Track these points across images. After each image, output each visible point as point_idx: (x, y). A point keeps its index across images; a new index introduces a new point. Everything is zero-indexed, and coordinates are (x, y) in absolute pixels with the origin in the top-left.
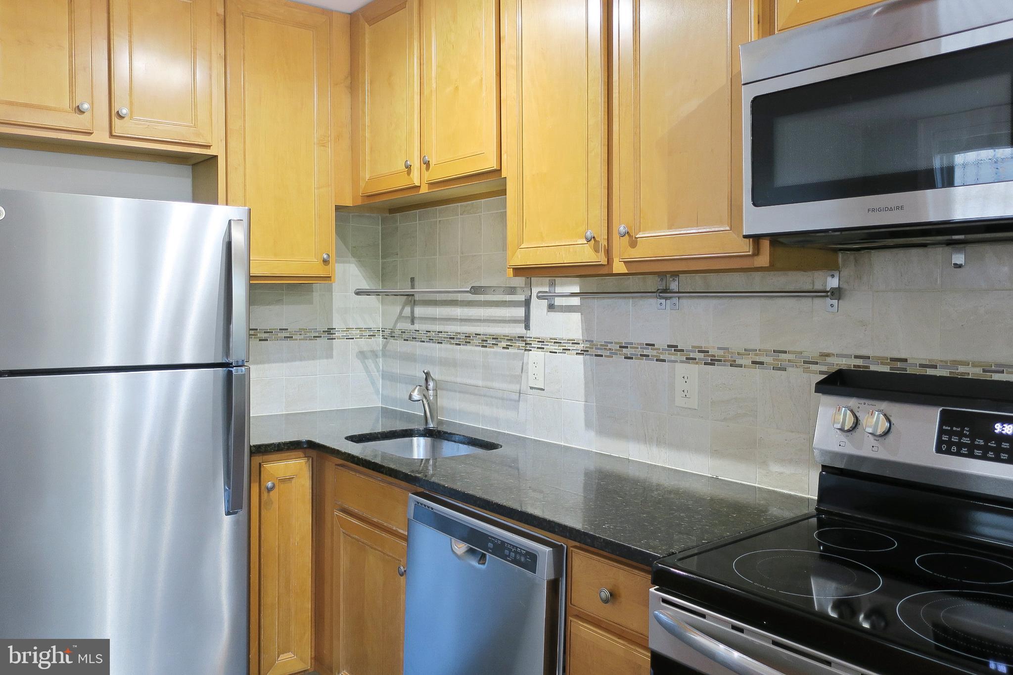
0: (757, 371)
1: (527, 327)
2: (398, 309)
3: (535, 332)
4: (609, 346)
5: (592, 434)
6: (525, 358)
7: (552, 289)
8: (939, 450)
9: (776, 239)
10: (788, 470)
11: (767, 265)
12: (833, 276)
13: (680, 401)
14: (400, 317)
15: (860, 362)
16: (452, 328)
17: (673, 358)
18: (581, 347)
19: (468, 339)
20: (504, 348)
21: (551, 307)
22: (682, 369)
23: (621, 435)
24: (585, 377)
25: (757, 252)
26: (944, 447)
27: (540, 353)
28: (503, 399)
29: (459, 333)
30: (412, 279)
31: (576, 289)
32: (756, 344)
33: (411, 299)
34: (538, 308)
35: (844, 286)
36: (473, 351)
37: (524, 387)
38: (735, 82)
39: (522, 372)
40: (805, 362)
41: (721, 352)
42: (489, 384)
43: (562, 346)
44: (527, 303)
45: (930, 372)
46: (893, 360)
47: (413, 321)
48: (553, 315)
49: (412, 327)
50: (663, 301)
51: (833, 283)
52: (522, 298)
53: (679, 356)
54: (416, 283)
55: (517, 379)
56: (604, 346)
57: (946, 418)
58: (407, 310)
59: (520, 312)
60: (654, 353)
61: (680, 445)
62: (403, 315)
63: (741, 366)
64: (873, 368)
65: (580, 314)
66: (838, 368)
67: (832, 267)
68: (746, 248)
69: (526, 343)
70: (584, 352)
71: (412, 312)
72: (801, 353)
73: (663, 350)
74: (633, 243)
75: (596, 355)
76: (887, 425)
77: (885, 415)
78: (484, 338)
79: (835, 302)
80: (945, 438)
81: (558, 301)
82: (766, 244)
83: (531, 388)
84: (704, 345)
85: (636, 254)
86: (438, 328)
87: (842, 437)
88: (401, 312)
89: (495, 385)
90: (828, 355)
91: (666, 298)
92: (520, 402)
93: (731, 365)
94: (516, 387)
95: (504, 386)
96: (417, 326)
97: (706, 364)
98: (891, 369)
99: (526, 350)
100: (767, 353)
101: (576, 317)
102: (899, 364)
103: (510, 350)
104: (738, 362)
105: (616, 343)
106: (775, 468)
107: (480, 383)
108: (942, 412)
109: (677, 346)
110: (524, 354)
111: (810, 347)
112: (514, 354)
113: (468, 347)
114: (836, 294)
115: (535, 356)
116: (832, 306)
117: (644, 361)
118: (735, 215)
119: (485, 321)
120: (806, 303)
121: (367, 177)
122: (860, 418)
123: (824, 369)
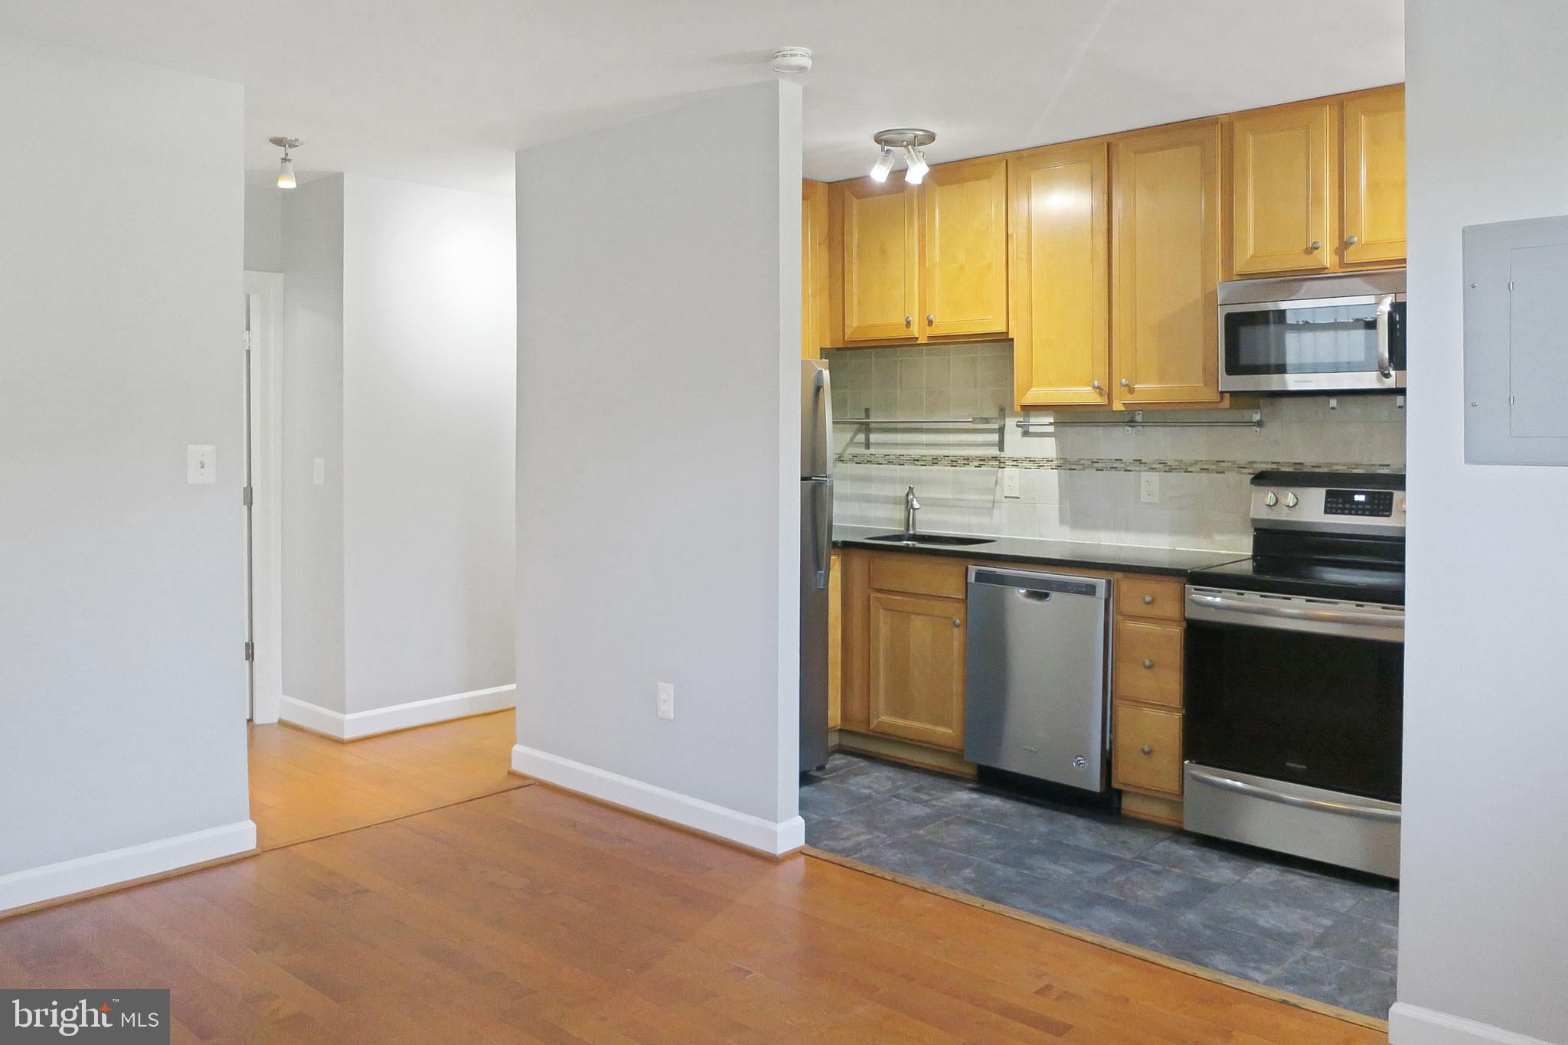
0: (1204, 475)
1: (1001, 449)
2: (848, 436)
3: (1008, 452)
4: (1082, 462)
5: (1066, 529)
6: (1000, 475)
7: (1026, 419)
8: (1326, 512)
9: (1233, 394)
10: (1226, 538)
11: (1228, 407)
12: (1257, 413)
13: (1144, 498)
14: (851, 442)
15: (1274, 466)
16: (916, 452)
17: (1137, 468)
18: (1055, 463)
19: (935, 461)
20: (976, 467)
21: (1026, 433)
22: (1146, 476)
23: (1094, 527)
24: (1060, 487)
25: (1222, 398)
26: (1328, 511)
27: (1015, 469)
28: (975, 508)
29: (925, 456)
30: (867, 411)
31: (1052, 420)
32: (1203, 457)
33: (866, 428)
34: (1012, 434)
35: (1264, 419)
36: (943, 471)
37: (998, 497)
38: (1210, 298)
39: (996, 484)
40: (1238, 467)
41: (1176, 463)
42: (959, 496)
43: (1037, 463)
44: (1001, 431)
45: (1317, 470)
46: (1295, 464)
47: (868, 445)
48: (1027, 439)
49: (867, 452)
50: (1130, 428)
51: (1257, 417)
52: (996, 426)
53: (1143, 467)
54: (872, 413)
55: (992, 491)
56: (1077, 462)
57: (1328, 493)
58: (861, 437)
59: (995, 437)
60: (1123, 465)
61: (1145, 529)
62: (855, 441)
63: (1191, 472)
64: (1283, 469)
65: (1054, 439)
66: (1260, 470)
67: (1257, 407)
68: (1216, 398)
69: (1001, 463)
70: (1058, 467)
71: (867, 439)
72: (1235, 461)
73: (1130, 463)
74: (1132, 391)
75: (1070, 469)
76: (1296, 500)
77: (1294, 495)
78: (954, 459)
79: (1258, 429)
80: (1329, 505)
81: (1032, 429)
82: (1227, 396)
83: (1006, 497)
84: (1163, 459)
85: (1131, 399)
86: (899, 452)
87: (1266, 509)
88: (852, 439)
89: (966, 497)
90: (1254, 462)
91: (1132, 426)
92: (995, 510)
93: (1185, 472)
94: (991, 497)
95: (976, 497)
96: (872, 451)
97: (1165, 471)
98: (1295, 469)
99: (1000, 468)
100: (1212, 463)
101: (1052, 440)
102: (1299, 467)
103: (983, 468)
104: (1189, 469)
105: (1088, 460)
106: (1218, 538)
107: (950, 497)
108: (1327, 492)
109: (1141, 460)
110: (997, 471)
111: (1242, 457)
112: (988, 471)
113: (935, 467)
114: (1259, 424)
115: (1009, 471)
116: (1256, 431)
117: (1113, 472)
118: (1211, 378)
119: (954, 445)
120: (1238, 430)
121: (855, 325)
122: (1279, 499)
123: (1251, 471)
